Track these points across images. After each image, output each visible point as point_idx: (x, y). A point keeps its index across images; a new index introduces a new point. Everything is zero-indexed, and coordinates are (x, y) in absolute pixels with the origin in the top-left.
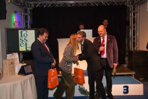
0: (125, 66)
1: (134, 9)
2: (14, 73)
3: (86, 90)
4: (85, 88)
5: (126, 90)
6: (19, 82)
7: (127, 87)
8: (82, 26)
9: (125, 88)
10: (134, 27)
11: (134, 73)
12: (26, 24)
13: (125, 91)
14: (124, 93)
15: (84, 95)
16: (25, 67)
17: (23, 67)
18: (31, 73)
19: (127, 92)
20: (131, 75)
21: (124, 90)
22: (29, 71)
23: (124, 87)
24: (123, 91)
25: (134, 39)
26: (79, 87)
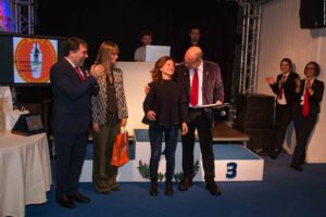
0: (230, 124)
1: (252, 12)
2: (3, 130)
5: (233, 170)
6: (15, 149)
7: (235, 165)
8: (147, 38)
9: (231, 168)
10: (250, 47)
11: (247, 139)
12: (25, 25)
13: (231, 173)
14: (228, 176)
16: (27, 118)
17: (22, 118)
18: (40, 131)
19: (234, 175)
20: (240, 143)
21: (229, 170)
22: (36, 127)
23: (229, 165)
24: (226, 172)
25: (248, 71)
26: (140, 163)
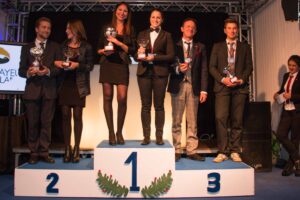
3: (116, 183)
4: (113, 179)
5: (215, 183)
7: (217, 176)
9: (213, 180)
13: (213, 186)
14: (210, 190)
15: (109, 196)
19: (217, 189)
21: (210, 183)
23: (210, 175)
24: (207, 185)
26: (100, 173)
